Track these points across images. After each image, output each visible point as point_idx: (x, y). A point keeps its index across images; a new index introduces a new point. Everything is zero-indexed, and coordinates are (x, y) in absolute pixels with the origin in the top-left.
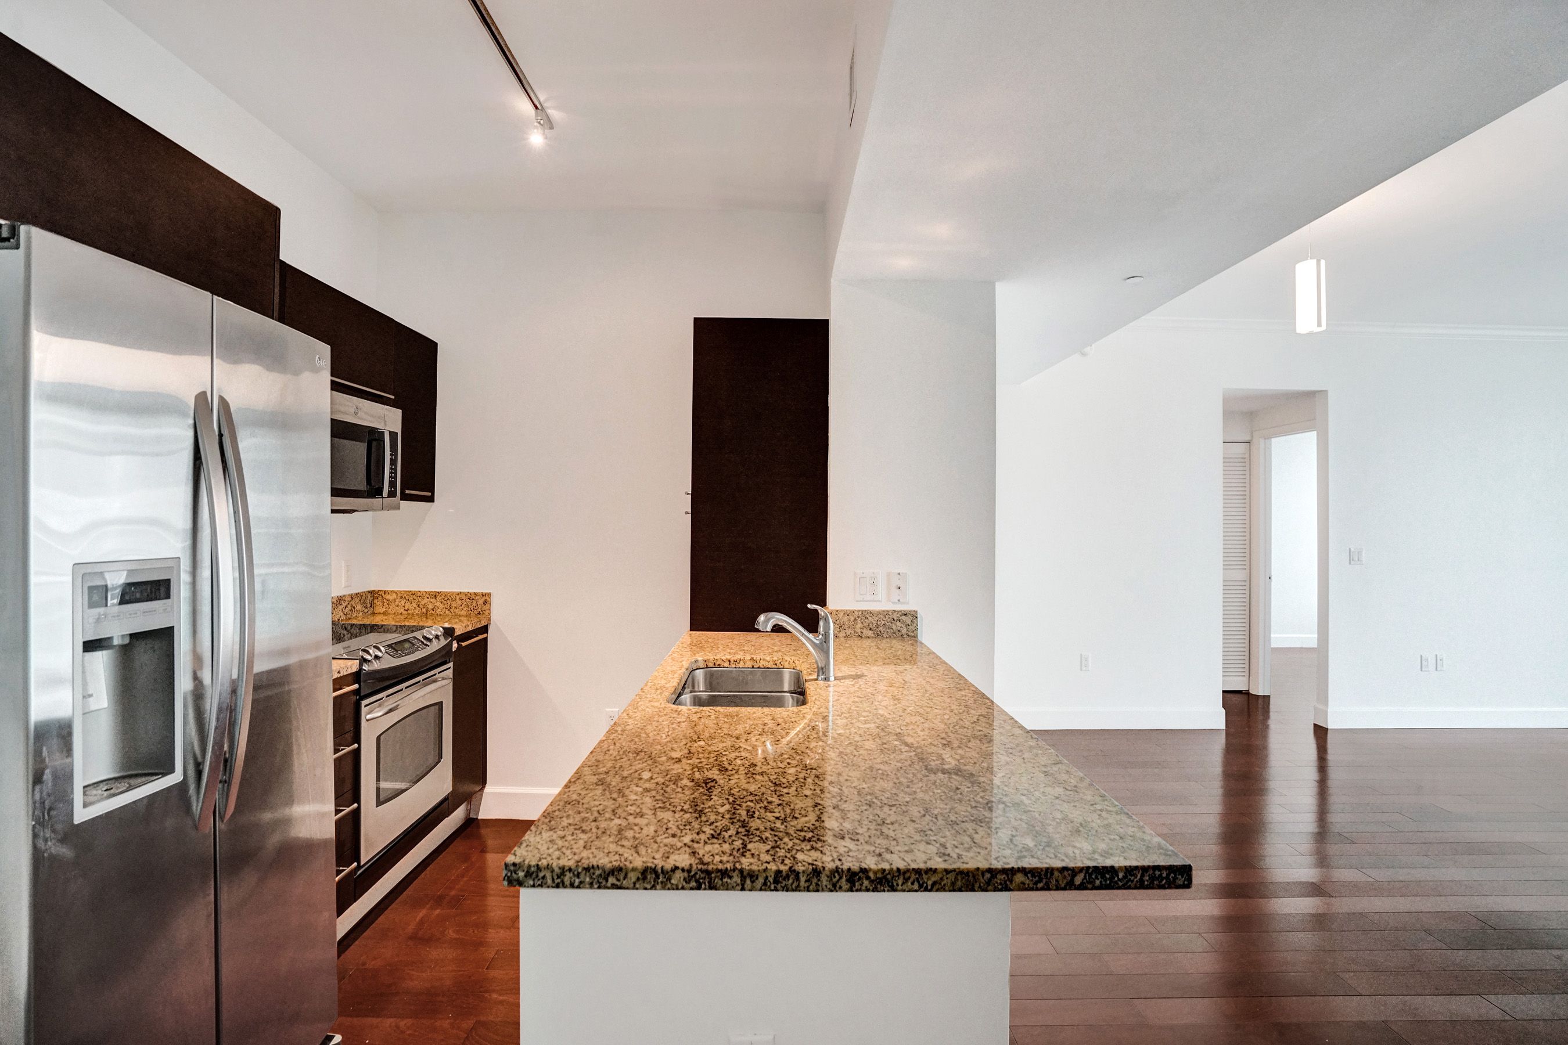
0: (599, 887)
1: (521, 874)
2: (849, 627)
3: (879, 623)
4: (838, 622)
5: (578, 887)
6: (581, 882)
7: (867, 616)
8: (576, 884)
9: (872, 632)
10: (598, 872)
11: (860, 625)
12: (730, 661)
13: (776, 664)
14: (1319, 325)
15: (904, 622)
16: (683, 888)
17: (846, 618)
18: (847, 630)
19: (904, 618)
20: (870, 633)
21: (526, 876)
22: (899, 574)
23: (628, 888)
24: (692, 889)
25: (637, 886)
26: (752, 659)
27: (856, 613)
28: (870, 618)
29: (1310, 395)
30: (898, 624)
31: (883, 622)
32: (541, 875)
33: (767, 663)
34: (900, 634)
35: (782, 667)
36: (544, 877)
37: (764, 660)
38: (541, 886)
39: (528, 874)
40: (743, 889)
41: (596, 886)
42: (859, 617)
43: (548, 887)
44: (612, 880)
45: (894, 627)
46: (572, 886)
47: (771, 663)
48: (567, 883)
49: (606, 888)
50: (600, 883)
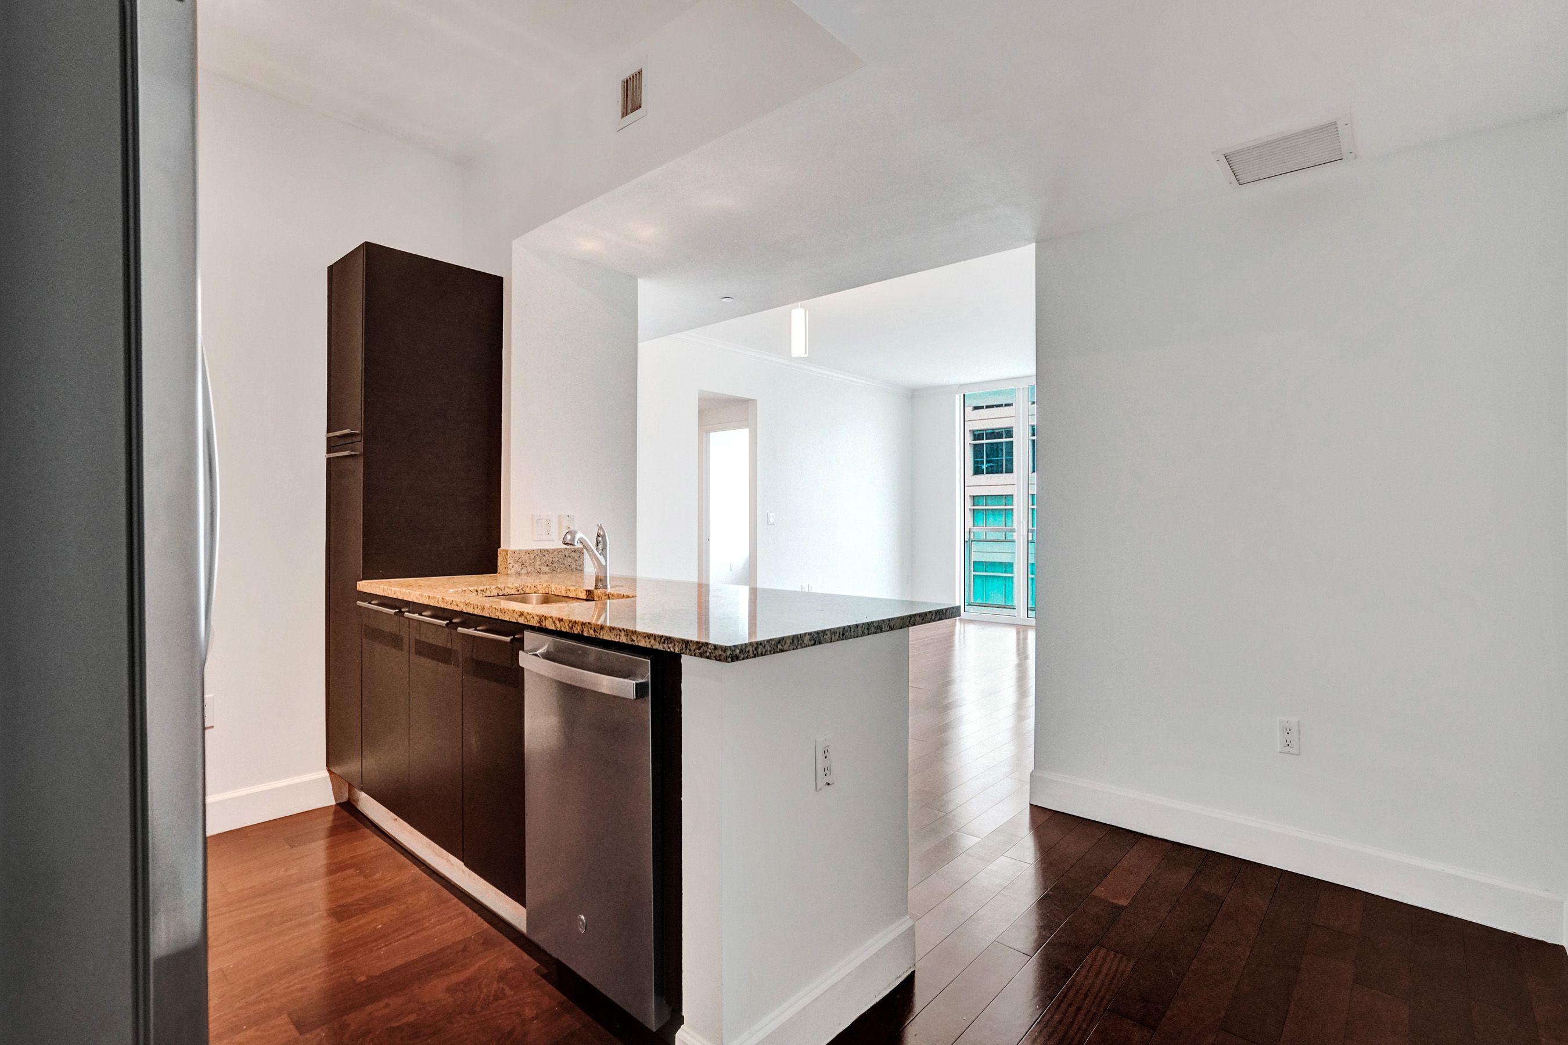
0: (774, 653)
1: (738, 651)
2: (530, 565)
3: (554, 560)
4: (520, 560)
5: (765, 655)
6: (766, 651)
7: (545, 554)
8: (764, 653)
9: (548, 568)
10: (773, 643)
11: (538, 563)
12: (477, 591)
13: (518, 591)
14: (806, 353)
15: (574, 558)
16: (809, 646)
17: (527, 556)
18: (528, 567)
19: (573, 554)
20: (547, 569)
21: (740, 652)
22: (568, 516)
23: (786, 651)
24: (812, 645)
25: (790, 647)
26: (497, 587)
27: (536, 552)
28: (547, 556)
29: (746, 401)
30: (570, 560)
31: (557, 559)
32: (747, 650)
33: (510, 590)
34: (571, 569)
35: (523, 592)
36: (749, 652)
37: (508, 587)
38: (747, 658)
39: (741, 651)
40: (831, 642)
41: (772, 652)
42: (538, 555)
43: (751, 658)
44: (780, 647)
45: (566, 563)
46: (762, 655)
47: (514, 590)
48: (759, 652)
49: (778, 652)
50: (774, 649)
